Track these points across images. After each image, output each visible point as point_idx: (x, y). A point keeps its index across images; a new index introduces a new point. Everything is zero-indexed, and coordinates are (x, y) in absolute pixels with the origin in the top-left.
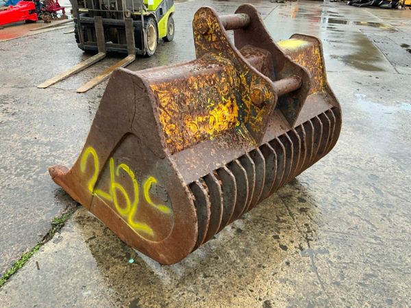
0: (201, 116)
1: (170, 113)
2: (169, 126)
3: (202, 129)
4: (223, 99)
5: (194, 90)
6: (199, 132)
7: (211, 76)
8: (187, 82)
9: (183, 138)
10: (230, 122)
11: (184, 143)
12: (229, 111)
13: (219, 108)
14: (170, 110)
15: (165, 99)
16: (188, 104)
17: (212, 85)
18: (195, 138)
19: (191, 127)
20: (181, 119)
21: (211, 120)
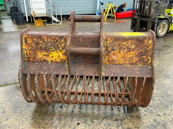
0: (46, 52)
1: (31, 47)
2: (29, 51)
3: (45, 57)
4: (60, 49)
5: (44, 41)
6: (43, 58)
7: (56, 38)
8: (41, 38)
9: (34, 58)
10: (62, 60)
11: (34, 59)
12: (63, 55)
13: (57, 52)
14: (31, 45)
15: (29, 41)
16: (40, 46)
17: (55, 42)
18: (40, 60)
19: (40, 55)
20: (35, 50)
21: (51, 55)
